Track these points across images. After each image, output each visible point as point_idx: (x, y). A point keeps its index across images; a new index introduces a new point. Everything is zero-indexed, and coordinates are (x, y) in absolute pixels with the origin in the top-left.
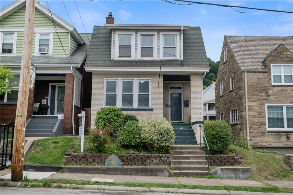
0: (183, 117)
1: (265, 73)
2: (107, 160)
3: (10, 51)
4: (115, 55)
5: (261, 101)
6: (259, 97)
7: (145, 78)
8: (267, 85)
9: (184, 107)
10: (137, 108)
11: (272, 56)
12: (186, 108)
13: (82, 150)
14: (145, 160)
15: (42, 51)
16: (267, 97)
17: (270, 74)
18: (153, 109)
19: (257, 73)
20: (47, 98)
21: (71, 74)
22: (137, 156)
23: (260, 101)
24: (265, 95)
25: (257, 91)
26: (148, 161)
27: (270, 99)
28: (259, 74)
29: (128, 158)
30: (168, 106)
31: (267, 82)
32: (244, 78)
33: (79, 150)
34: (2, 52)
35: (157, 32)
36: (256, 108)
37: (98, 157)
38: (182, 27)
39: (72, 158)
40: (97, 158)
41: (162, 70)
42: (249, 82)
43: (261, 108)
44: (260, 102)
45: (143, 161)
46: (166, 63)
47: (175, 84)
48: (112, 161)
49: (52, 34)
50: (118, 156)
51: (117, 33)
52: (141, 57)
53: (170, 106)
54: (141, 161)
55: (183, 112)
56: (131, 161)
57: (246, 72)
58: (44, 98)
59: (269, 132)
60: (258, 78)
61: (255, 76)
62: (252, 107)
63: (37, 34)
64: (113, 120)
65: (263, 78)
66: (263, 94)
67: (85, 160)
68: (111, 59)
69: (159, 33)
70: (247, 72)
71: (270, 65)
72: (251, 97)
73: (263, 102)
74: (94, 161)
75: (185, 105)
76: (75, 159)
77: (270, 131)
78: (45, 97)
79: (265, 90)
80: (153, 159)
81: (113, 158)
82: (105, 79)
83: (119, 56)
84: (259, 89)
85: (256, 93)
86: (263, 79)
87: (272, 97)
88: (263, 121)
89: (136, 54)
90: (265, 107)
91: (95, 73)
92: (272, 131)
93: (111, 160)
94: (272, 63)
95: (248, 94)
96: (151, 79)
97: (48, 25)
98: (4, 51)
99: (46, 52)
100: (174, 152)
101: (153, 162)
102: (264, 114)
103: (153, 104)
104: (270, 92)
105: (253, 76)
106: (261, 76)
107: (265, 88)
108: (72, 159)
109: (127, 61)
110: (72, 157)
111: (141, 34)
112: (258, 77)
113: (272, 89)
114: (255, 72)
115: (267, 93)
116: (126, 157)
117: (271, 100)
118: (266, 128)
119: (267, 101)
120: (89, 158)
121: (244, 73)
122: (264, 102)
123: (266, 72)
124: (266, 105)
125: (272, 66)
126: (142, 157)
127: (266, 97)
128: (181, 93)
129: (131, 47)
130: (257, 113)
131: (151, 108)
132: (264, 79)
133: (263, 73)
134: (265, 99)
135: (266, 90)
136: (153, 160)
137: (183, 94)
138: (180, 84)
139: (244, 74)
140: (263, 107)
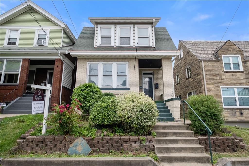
0: (154, 97)
1: (218, 62)
2: (72, 145)
3: (14, 44)
4: (98, 43)
5: (217, 84)
6: (215, 81)
7: (122, 62)
8: (220, 71)
9: (155, 89)
10: (115, 88)
11: (223, 49)
12: (156, 89)
13: (43, 132)
14: (122, 145)
15: (39, 42)
16: (221, 80)
17: (222, 63)
18: (130, 88)
19: (211, 62)
20: (45, 82)
21: (60, 60)
22: (111, 139)
23: (215, 84)
24: (220, 79)
25: (213, 75)
26: (126, 146)
27: (224, 82)
28: (214, 62)
29: (100, 143)
30: (142, 88)
31: (220, 69)
32: (202, 66)
33: (40, 131)
34: (8, 45)
35: (132, 25)
36: (213, 89)
37: (61, 141)
38: (154, 20)
39: (27, 143)
40: (59, 142)
41: (137, 54)
42: (205, 68)
43: (217, 89)
44: (216, 85)
45: (119, 147)
46: (141, 49)
47: (147, 71)
48: (77, 147)
49: (49, 30)
50: (87, 140)
51: (99, 26)
52: (119, 45)
54: (117, 146)
55: (154, 93)
56: (103, 147)
57: (203, 61)
59: (225, 109)
60: (213, 66)
61: (210, 64)
62: (210, 88)
63: (36, 30)
64: (89, 96)
65: (217, 66)
66: (218, 78)
67: (44, 145)
68: (94, 47)
69: (134, 26)
70: (204, 61)
71: (222, 56)
72: (208, 80)
73: (218, 84)
74: (55, 146)
75: (155, 87)
76: (30, 144)
78: (44, 82)
79: (219, 75)
80: (131, 143)
81: (80, 143)
82: (89, 63)
83: (100, 44)
84: (214, 74)
85: (212, 77)
86: (217, 67)
87: (225, 80)
88: (219, 100)
89: (115, 42)
90: (220, 89)
91: (79, 58)
92: (228, 108)
93: (76, 146)
94: (222, 54)
95: (206, 78)
96: (128, 62)
97: (46, 23)
98: (9, 43)
99: (42, 44)
100: (157, 133)
101: (131, 147)
102: (219, 94)
103: (130, 84)
104: (223, 77)
105: (209, 64)
106: (215, 64)
107: (219, 73)
108: (28, 145)
109: (108, 48)
110: (26, 141)
111: (119, 26)
112: (213, 65)
113: (225, 74)
114: (210, 61)
115: (221, 77)
116: (97, 141)
117: (225, 83)
118: (222, 106)
119: (221, 84)
120: (49, 142)
121: (201, 62)
122: (219, 84)
123: (219, 61)
124: (221, 87)
125: (223, 56)
126: (117, 141)
127: (220, 81)
128: (152, 78)
129: (111, 37)
130: (214, 93)
131: (128, 88)
132: (218, 67)
133: (216, 62)
134: (220, 82)
135: (220, 75)
136: (131, 145)
137: (154, 79)
138: (151, 71)
139: (202, 63)
140: (218, 89)
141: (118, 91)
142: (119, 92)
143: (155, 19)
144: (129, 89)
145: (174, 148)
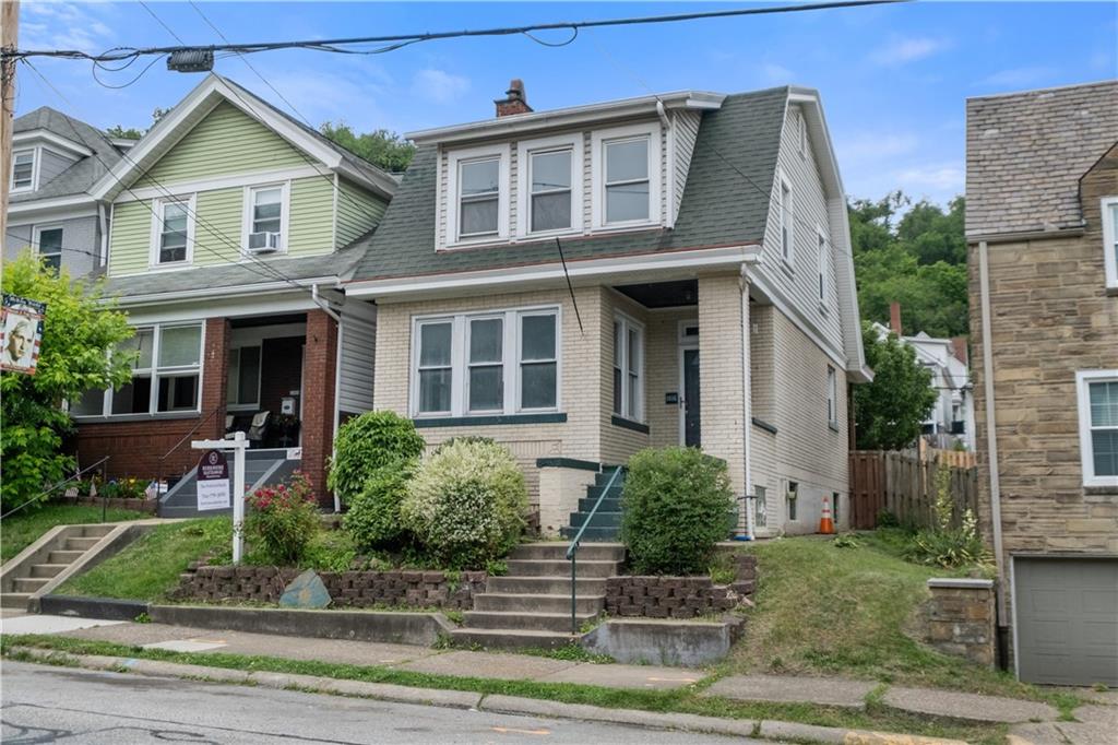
1: (1074, 242)
2: (289, 587)
3: (180, 255)
4: (448, 234)
5: (1057, 360)
6: (1047, 345)
7: (539, 304)
8: (1084, 290)
10: (513, 414)
11: (1109, 162)
13: (236, 557)
14: (404, 591)
15: (257, 243)
16: (1086, 340)
17: (1097, 244)
18: (566, 414)
19: (1035, 245)
20: (297, 393)
22: (380, 576)
23: (1049, 361)
24: (1076, 335)
25: (1036, 318)
26: (413, 593)
27: (1098, 348)
28: (1048, 245)
29: (354, 585)
30: (676, 402)
31: (1082, 279)
32: (978, 269)
33: (230, 555)
34: (161, 261)
35: (581, 134)
36: (1035, 390)
37: (269, 579)
38: (660, 105)
39: (200, 581)
40: (265, 581)
42: (998, 282)
43: (1055, 389)
44: (1050, 366)
45: (398, 595)
46: (609, 243)
48: (301, 593)
49: (288, 184)
50: (324, 577)
51: (453, 156)
52: (529, 232)
53: (683, 399)
54: (392, 593)
56: (361, 595)
57: (983, 246)
58: (288, 396)
59: (1091, 492)
60: (1041, 265)
61: (1027, 256)
62: (1017, 388)
63: (247, 191)
64: (369, 457)
65: (1063, 263)
66: (1067, 331)
67: (234, 587)
68: (433, 249)
69: (587, 138)
70: (990, 244)
71: (1099, 204)
72: (1010, 345)
73: (1066, 363)
74: (258, 590)
76: (207, 584)
77: (1100, 488)
78: (292, 393)
79: (1073, 313)
80: (427, 588)
81: (307, 582)
82: (417, 320)
83: (459, 234)
84: (1045, 312)
85: (1032, 328)
86: (1064, 268)
87: (1107, 341)
88: (1064, 444)
89: (513, 225)
90: (1075, 388)
91: (385, 301)
92: (1106, 488)
93: (298, 589)
94: (1105, 194)
95: (993, 334)
96: (559, 305)
97: (277, 157)
98: (166, 256)
99: (268, 247)
101: (427, 597)
102: (1068, 415)
103: (566, 396)
104: (1099, 321)
105: (1019, 259)
106: (1055, 253)
107: (1074, 304)
108: (201, 585)
109: (485, 249)
110: (199, 577)
111: (530, 147)
112: (1042, 258)
113: (1110, 307)
114: (1027, 241)
115: (1085, 323)
116: (347, 580)
117: (1104, 353)
118: (1079, 477)
119: (1083, 360)
120: (244, 581)
121: (975, 250)
122: (1070, 363)
123: (1078, 236)
124: (1080, 376)
125: (1110, 205)
126: (394, 582)
127: (1076, 344)
129: (497, 200)
130: (1039, 411)
131: (561, 412)
132: (1071, 266)
133: (1065, 242)
134: (1075, 353)
135: (1079, 315)
136: (427, 592)
139: (978, 253)
140: (1064, 388)
141: (521, 425)
142: (526, 430)
143: (664, 103)
144: (562, 418)
145: (518, 601)
